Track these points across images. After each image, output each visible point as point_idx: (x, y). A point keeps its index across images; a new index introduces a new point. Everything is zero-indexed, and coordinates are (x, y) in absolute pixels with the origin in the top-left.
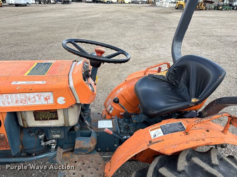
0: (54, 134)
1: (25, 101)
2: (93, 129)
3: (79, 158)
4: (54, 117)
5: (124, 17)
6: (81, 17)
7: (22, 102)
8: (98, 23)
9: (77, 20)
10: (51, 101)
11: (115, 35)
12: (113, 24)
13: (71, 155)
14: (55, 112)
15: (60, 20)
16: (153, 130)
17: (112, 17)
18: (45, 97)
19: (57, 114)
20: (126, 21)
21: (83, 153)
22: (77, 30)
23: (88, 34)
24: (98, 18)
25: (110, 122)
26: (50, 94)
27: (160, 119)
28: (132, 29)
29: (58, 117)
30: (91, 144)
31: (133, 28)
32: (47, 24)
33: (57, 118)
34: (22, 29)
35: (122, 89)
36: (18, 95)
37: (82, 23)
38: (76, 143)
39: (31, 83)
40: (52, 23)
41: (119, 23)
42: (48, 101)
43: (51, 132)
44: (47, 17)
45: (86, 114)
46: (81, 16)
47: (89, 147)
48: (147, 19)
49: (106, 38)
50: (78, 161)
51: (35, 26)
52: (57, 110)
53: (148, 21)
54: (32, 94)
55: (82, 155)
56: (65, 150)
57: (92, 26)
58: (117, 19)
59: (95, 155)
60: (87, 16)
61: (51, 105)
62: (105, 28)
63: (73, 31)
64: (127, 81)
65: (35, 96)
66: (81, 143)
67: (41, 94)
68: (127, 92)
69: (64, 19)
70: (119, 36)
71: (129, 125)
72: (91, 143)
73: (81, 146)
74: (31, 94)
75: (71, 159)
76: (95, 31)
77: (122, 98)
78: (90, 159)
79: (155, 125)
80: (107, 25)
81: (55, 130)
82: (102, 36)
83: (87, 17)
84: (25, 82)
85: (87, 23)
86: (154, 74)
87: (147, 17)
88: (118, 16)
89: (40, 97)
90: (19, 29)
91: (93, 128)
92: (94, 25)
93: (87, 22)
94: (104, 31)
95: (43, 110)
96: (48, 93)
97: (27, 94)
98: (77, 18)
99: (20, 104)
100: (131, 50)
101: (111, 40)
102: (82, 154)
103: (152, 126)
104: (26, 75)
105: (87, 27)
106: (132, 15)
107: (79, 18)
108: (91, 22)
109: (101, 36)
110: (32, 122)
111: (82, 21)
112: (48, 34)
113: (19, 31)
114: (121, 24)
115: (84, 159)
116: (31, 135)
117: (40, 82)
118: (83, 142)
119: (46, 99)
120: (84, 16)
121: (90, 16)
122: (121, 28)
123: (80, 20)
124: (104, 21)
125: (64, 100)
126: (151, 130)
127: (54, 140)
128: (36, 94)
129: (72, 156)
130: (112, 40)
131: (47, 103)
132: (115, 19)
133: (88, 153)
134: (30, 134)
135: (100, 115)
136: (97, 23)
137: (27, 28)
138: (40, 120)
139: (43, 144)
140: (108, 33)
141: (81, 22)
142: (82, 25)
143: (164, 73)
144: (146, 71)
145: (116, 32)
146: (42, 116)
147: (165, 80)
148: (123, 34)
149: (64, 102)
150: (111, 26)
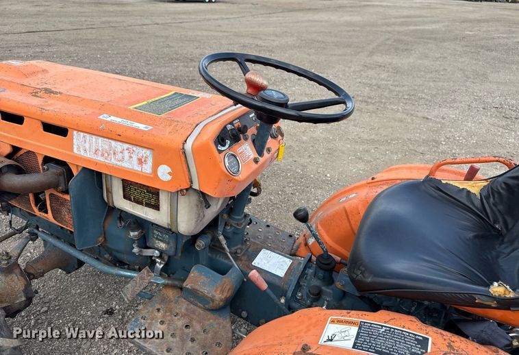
0: (157, 239)
1: (108, 155)
2: (240, 262)
3: (187, 309)
4: (153, 202)
5: (505, 36)
6: (393, 26)
7: (103, 155)
8: (428, 43)
9: (382, 32)
10: (148, 168)
11: (458, 75)
12: (465, 49)
13: (178, 297)
14: (156, 193)
15: (345, 29)
16: (339, 322)
17: (471, 31)
18: (140, 155)
19: (158, 199)
20: (506, 45)
21: (199, 304)
22: (371, 52)
23: (389, 64)
24: (432, 32)
25: (287, 262)
26: (148, 152)
27: (413, 309)
28: (515, 67)
29: (159, 205)
30: (218, 292)
32: (316, 34)
33: (156, 207)
34: (266, 39)
35: (354, 195)
36: (100, 139)
37: (388, 39)
38: (192, 275)
39: (129, 123)
40: (326, 32)
41: (482, 47)
42: (144, 165)
43: (153, 233)
44: (322, 21)
45: (233, 223)
46: (394, 24)
47: (210, 295)
49: (429, 78)
50: (182, 316)
51: (292, 35)
52: (159, 190)
54: (121, 144)
55: (195, 307)
56: (170, 282)
57: (409, 47)
58: (483, 39)
59: (221, 320)
60: (408, 26)
61: (146, 176)
62: (439, 55)
63: (360, 54)
64: (375, 180)
65: (124, 150)
66: (200, 279)
67: (135, 149)
68: (360, 207)
69: (354, 26)
70: (468, 78)
71: (323, 288)
72: (219, 289)
73: (197, 287)
74: (119, 143)
75: (173, 305)
76: (411, 60)
77: (345, 217)
78: (207, 323)
79: (353, 312)
80: (448, 49)
81: (161, 233)
82: (422, 73)
83: (407, 28)
84: (118, 120)
85: (399, 41)
86: (443, 182)
88: (488, 31)
89: (132, 155)
91: (241, 260)
92: (415, 47)
93: (403, 38)
94: (432, 63)
95: (137, 183)
96: (145, 150)
97: (113, 143)
98: (384, 28)
99: (100, 159)
100: (487, 116)
101: (440, 84)
102: (196, 305)
103: (345, 312)
104: (132, 107)
105: (397, 49)
107: (388, 29)
108: (410, 39)
109: (421, 71)
111: (391, 35)
112: (308, 54)
113: (260, 43)
114: (488, 50)
115: (195, 317)
116: (119, 225)
117: (142, 127)
118: (203, 279)
119: (140, 162)
120: (403, 24)
121: (417, 26)
122: (484, 61)
123: (389, 32)
124: (444, 41)
125: (169, 173)
126: (333, 322)
127: (157, 251)
128: (126, 146)
129: (178, 301)
130: (445, 84)
131: (140, 170)
132: (477, 37)
133: (209, 310)
134: (118, 222)
135: (291, 241)
136: (425, 42)
137: (275, 38)
138: (130, 200)
139: (136, 250)
140: (442, 68)
141: (387, 37)
142: (387, 43)
143: (475, 187)
144: (436, 170)
145: (466, 68)
146: (135, 193)
147: (471, 206)
148: (483, 75)
149: (169, 178)
150: (458, 53)
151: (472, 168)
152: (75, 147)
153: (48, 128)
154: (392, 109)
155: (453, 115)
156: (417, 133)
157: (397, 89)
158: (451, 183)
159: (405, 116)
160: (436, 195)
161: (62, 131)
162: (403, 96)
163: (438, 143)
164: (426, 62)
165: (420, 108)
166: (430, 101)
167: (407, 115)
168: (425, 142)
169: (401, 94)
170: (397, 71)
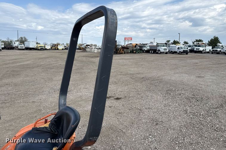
5: (55, 62)
6: (9, 65)
8: (27, 70)
12: (42, 70)
17: (43, 62)
20: (57, 66)
23: (11, 83)
24: (28, 65)
35: (9, 146)
41: (49, 68)
48: (77, 63)
49: (31, 85)
57: (19, 73)
58: (48, 65)
60: (16, 64)
62: (33, 74)
64: (16, 137)
76: (21, 79)
80: (36, 71)
85: (14, 71)
86: (38, 127)
88: (49, 62)
92: (21, 73)
93: (15, 69)
94: (31, 78)
98: (4, 66)
101: (36, 86)
105: (13, 75)
108: (19, 69)
120: (13, 63)
122: (50, 73)
123: (8, 68)
124: (33, 68)
132: (46, 65)
136: (25, 70)
140: (35, 79)
141: (7, 70)
142: (8, 73)
143: (47, 125)
144: (36, 124)
145: (44, 77)
147: (47, 131)
148: (51, 79)
150: (40, 72)
151: (45, 119)
154: (18, 102)
155: (44, 97)
156: (31, 109)
157: (18, 93)
158: (40, 127)
159: (25, 104)
160: (37, 132)
162: (22, 95)
163: (40, 110)
164: (28, 78)
165: (30, 98)
166: (34, 94)
167: (25, 103)
168: (36, 112)
169: (20, 95)
170: (16, 85)
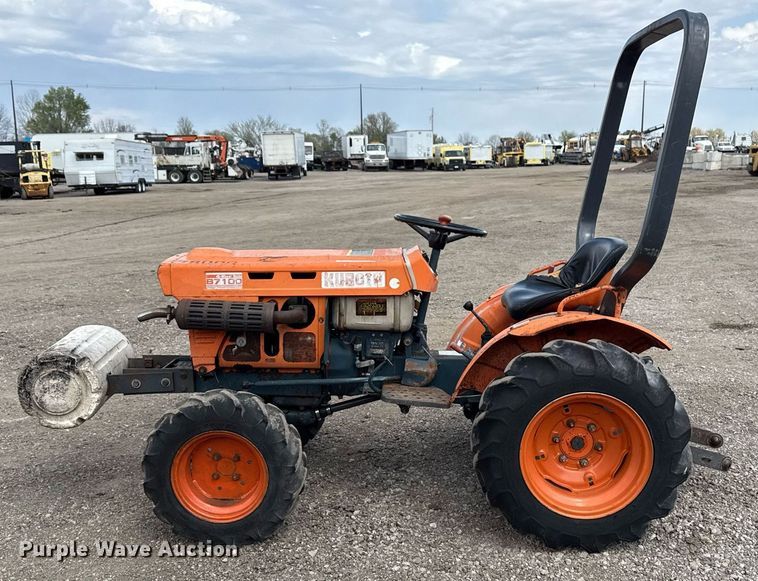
0: (373, 348)
1: (351, 283)
3: (409, 389)
4: (381, 310)
5: (517, 216)
6: (351, 222)
7: (347, 284)
9: (339, 231)
10: (382, 284)
11: (480, 271)
14: (384, 300)
15: (278, 233)
17: (469, 216)
18: (376, 277)
19: (385, 306)
20: (525, 227)
21: (416, 384)
26: (382, 273)
28: (546, 252)
29: (386, 311)
31: (548, 247)
33: (384, 313)
37: (358, 240)
38: (407, 364)
42: (379, 283)
44: (228, 227)
46: (350, 218)
47: (425, 370)
48: (611, 217)
52: (386, 297)
53: (615, 224)
54: (361, 273)
60: (373, 219)
61: (381, 289)
65: (363, 276)
66: (413, 364)
67: (371, 273)
69: (290, 228)
73: (414, 369)
74: (359, 273)
81: (377, 341)
83: (373, 222)
86: (538, 275)
87: (612, 212)
88: (494, 212)
89: (370, 278)
90: (149, 263)
96: (379, 273)
97: (355, 273)
98: (339, 226)
99: (345, 287)
102: (414, 386)
106: (555, 207)
107: (347, 226)
108: (390, 236)
110: (352, 319)
111: (357, 234)
114: (504, 236)
118: (416, 363)
119: (376, 281)
120: (364, 216)
121: (386, 216)
122: (505, 250)
125: (398, 283)
127: (372, 361)
128: (364, 273)
131: (376, 286)
138: (362, 314)
139: (357, 362)
143: (556, 274)
146: (367, 308)
149: (398, 286)
152: (323, 284)
153: (296, 275)
161: (311, 275)
